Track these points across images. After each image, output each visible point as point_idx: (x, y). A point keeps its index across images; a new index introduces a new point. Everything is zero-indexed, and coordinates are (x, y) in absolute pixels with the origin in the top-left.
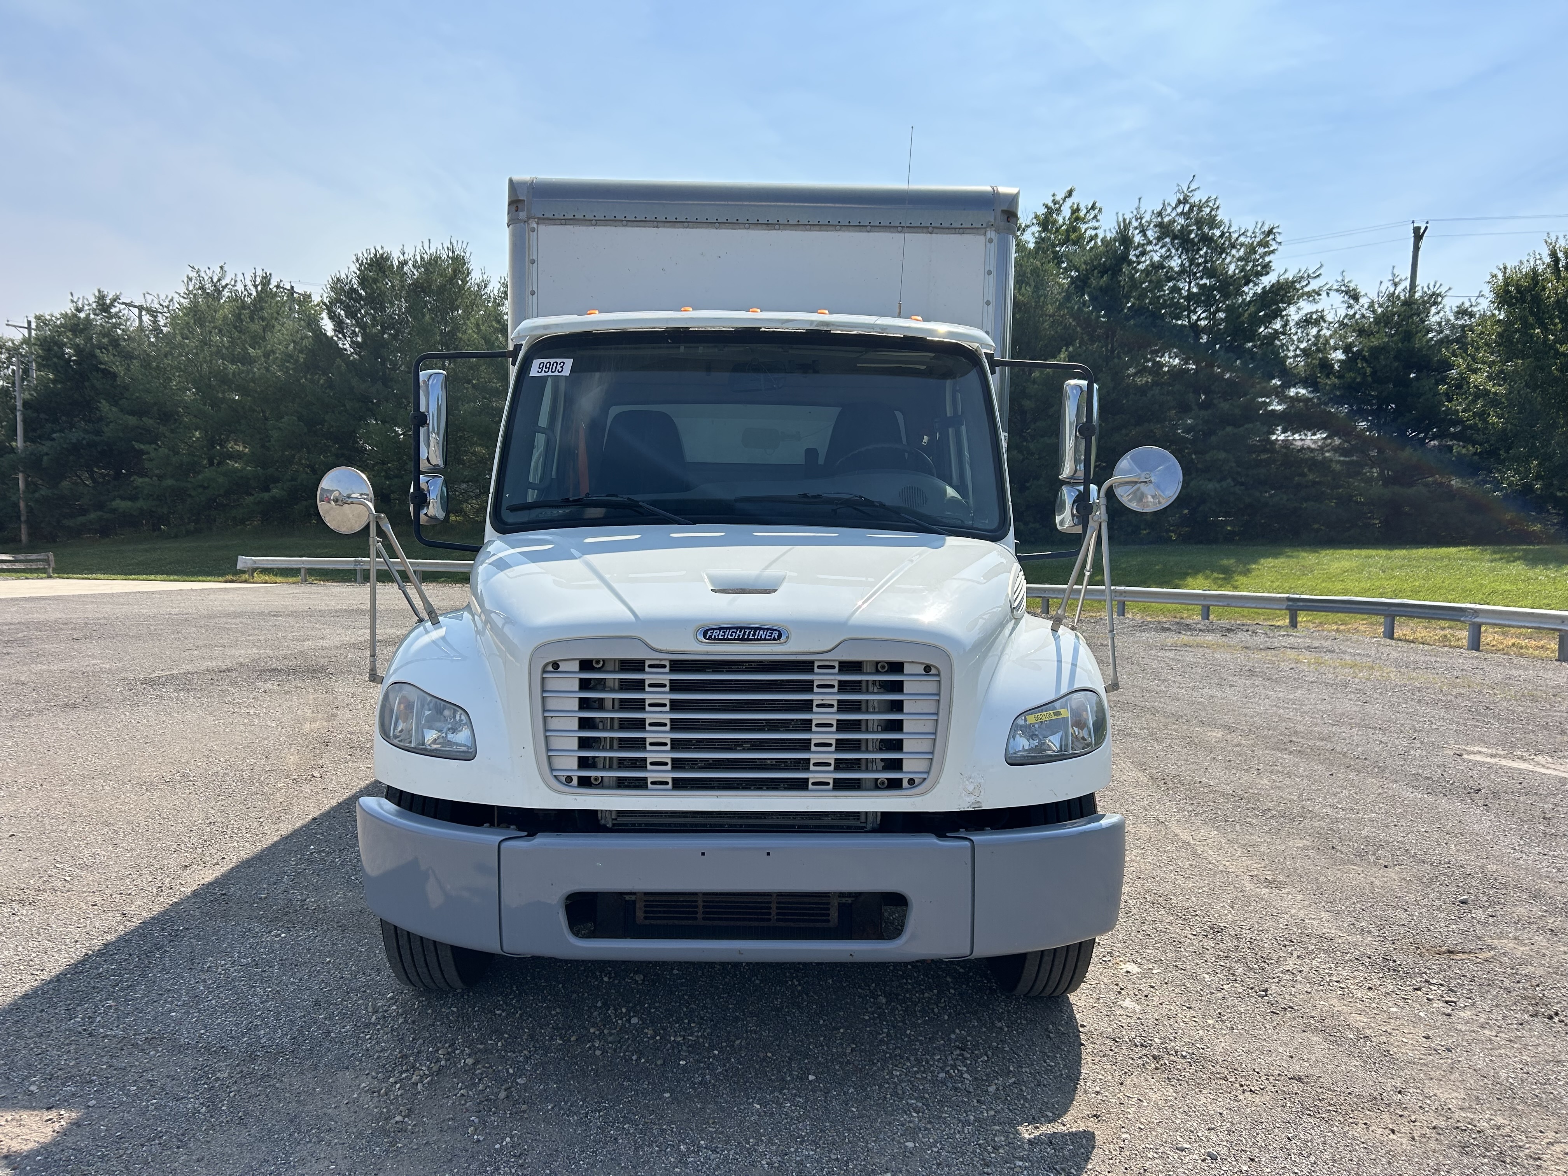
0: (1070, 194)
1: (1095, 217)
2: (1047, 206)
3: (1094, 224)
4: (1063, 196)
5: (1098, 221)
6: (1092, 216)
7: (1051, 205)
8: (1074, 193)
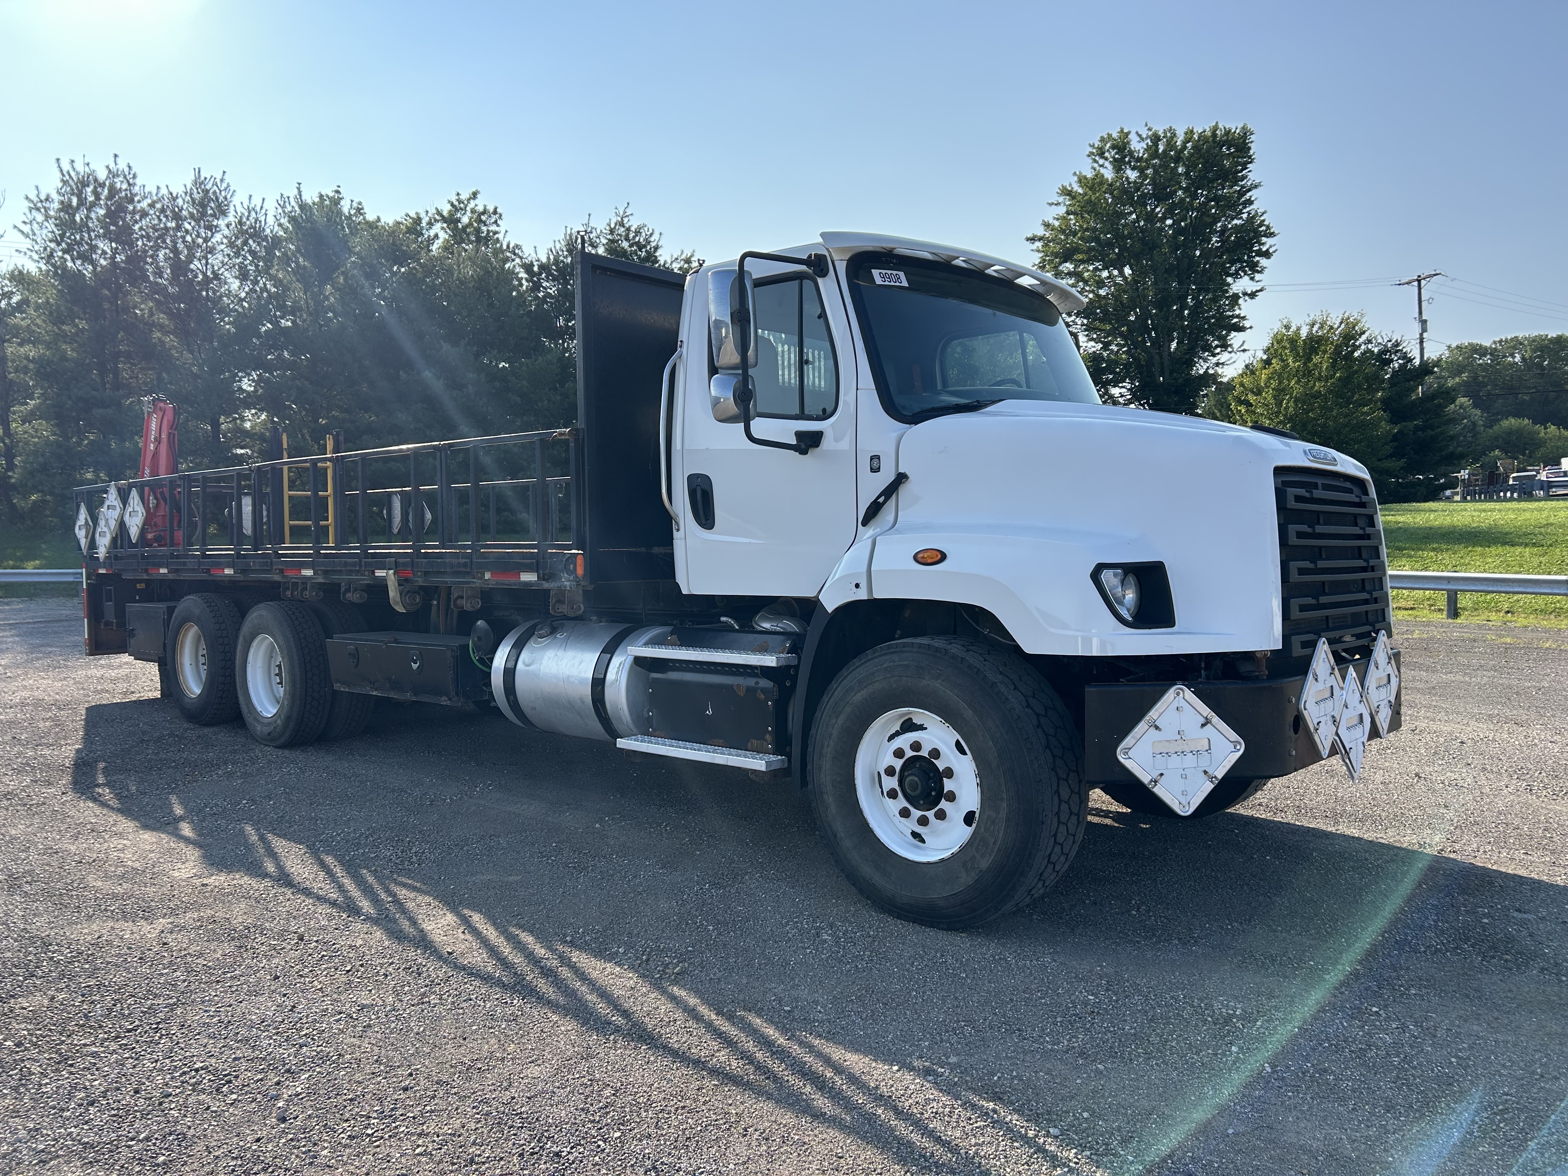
0: (475, 195)
1: (496, 222)
2: (452, 205)
3: (493, 228)
4: (468, 196)
5: (498, 226)
6: (493, 220)
7: (456, 203)
8: (478, 196)
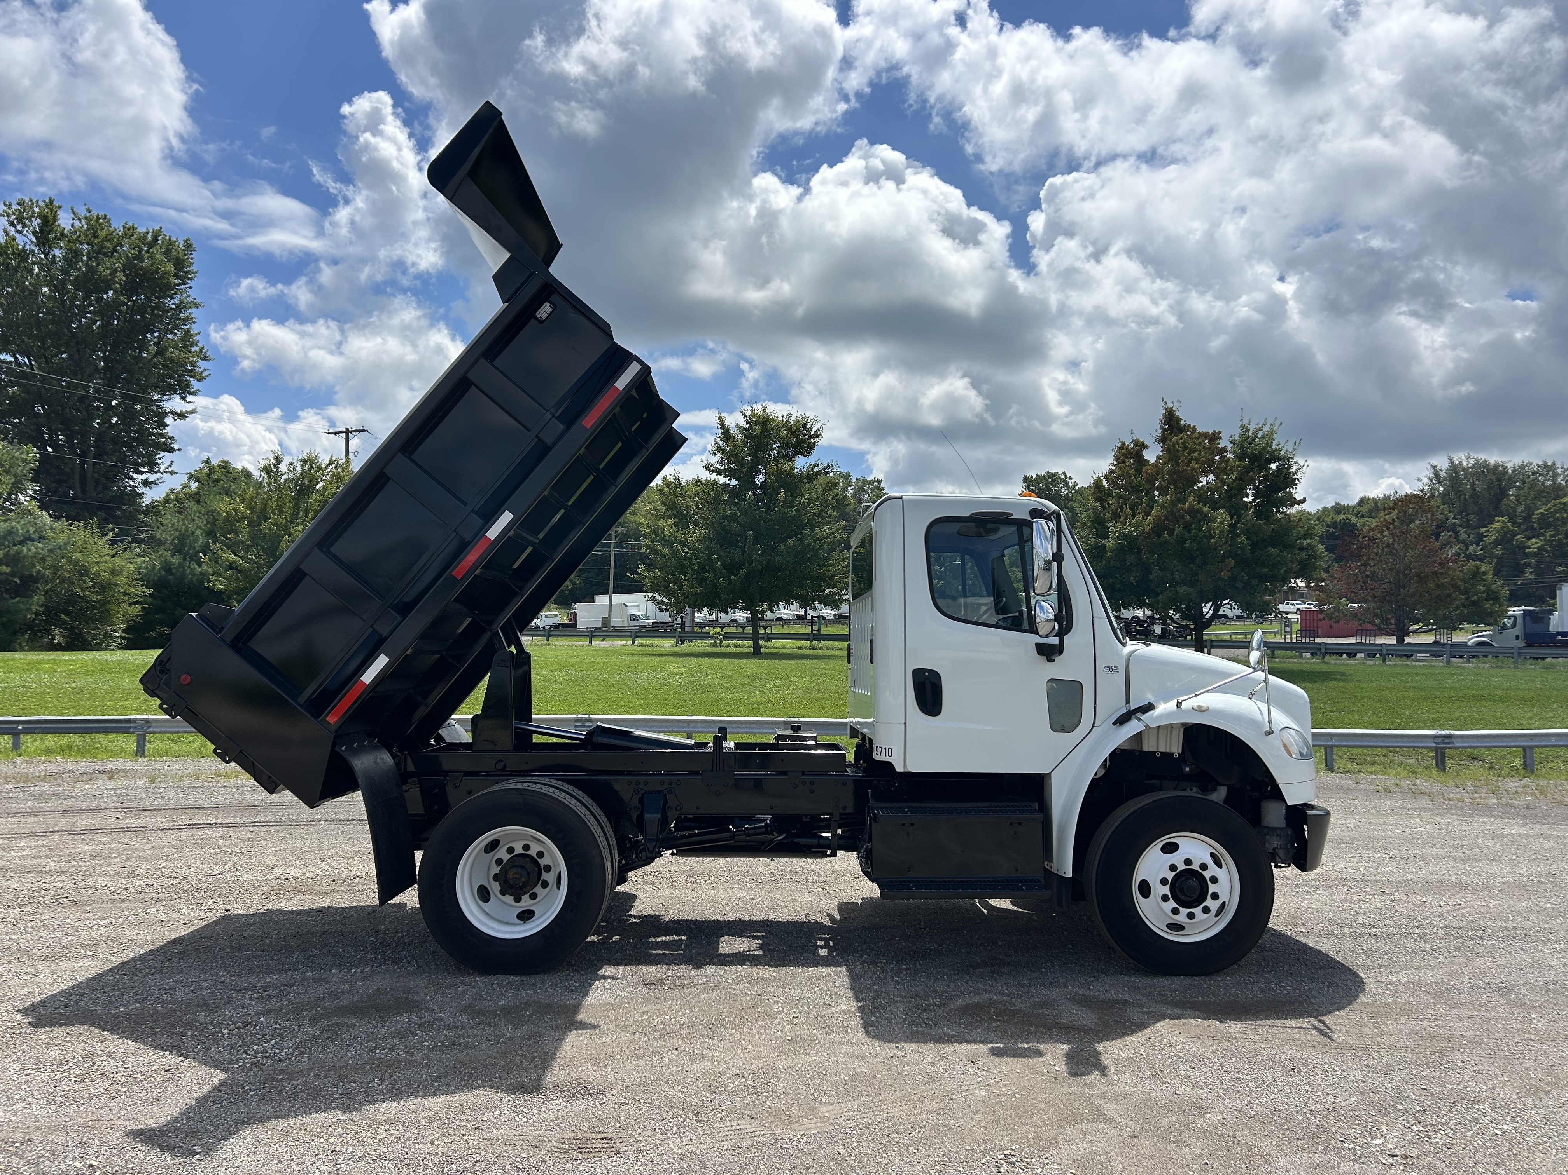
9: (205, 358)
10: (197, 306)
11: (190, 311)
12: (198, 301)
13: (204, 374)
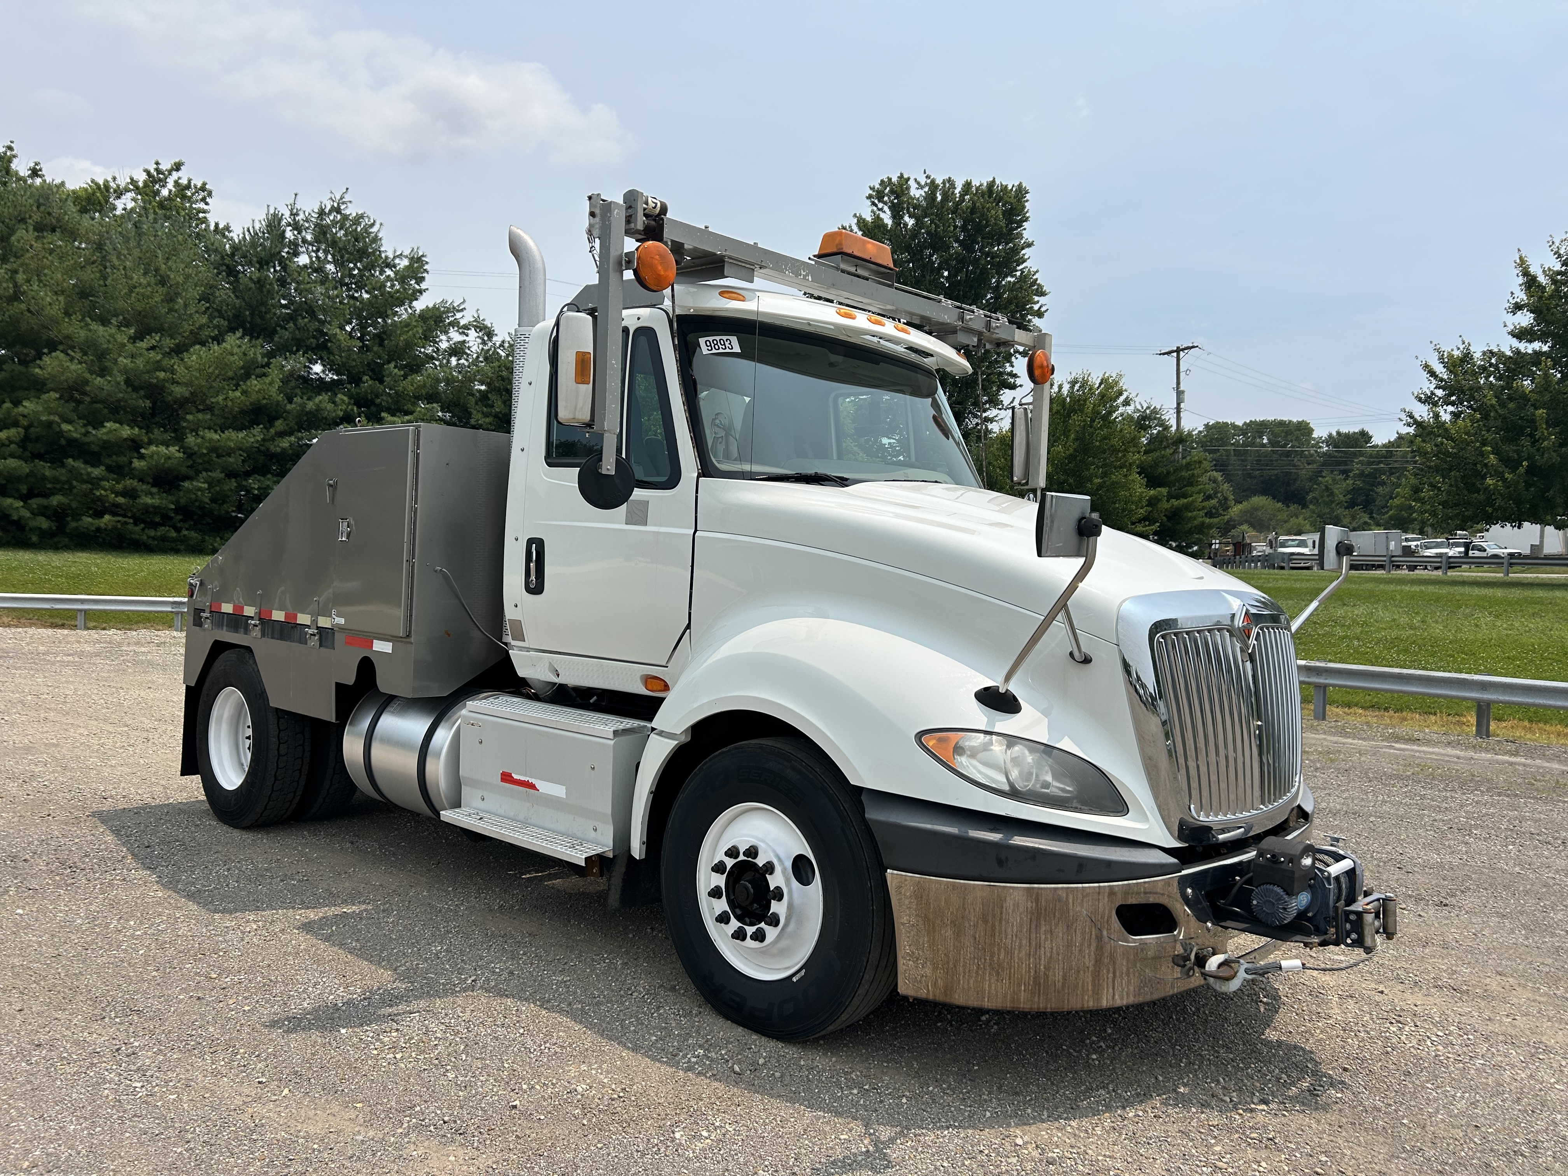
9: (1043, 294)
10: (1029, 245)
11: (1023, 252)
12: (1030, 240)
13: (1043, 309)
